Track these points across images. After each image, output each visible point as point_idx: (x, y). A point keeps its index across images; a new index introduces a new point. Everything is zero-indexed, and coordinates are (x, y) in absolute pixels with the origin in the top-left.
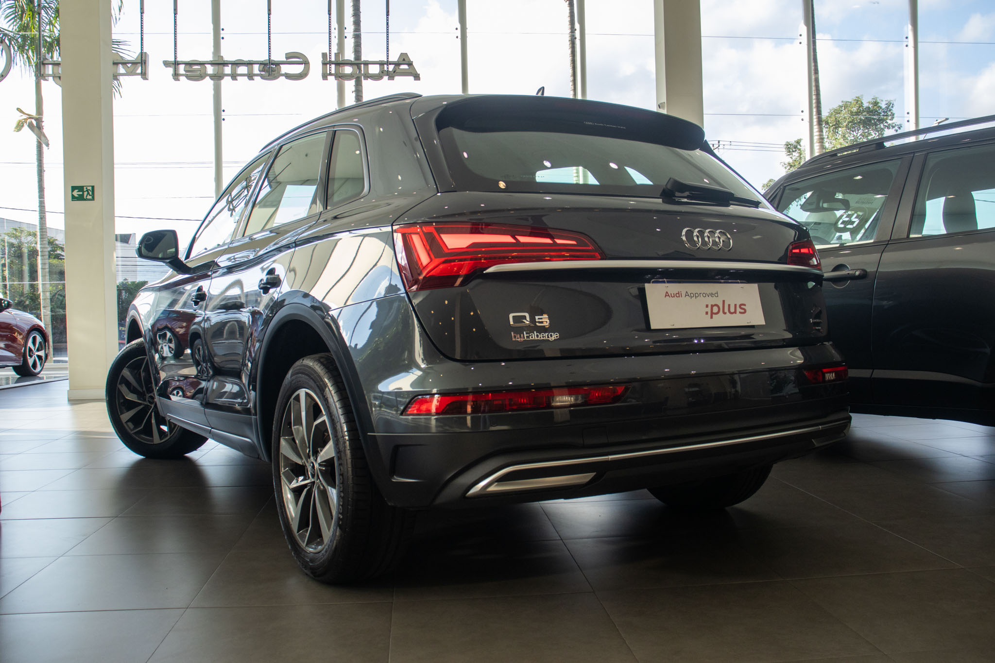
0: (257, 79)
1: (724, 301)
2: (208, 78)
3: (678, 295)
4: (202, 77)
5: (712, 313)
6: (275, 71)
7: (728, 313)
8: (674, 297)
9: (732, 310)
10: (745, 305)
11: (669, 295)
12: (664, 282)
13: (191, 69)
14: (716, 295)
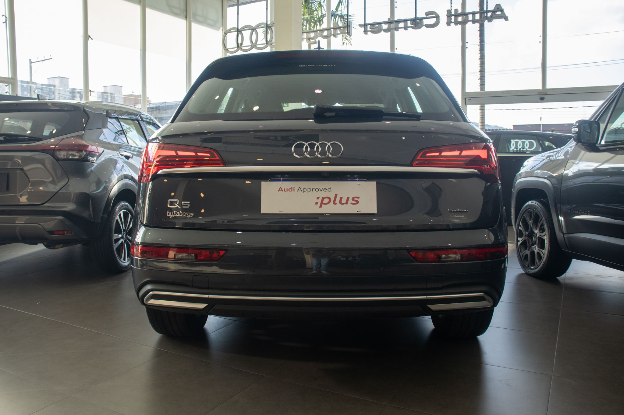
0: (410, 29)
1: (336, 195)
2: (382, 31)
3: (290, 190)
4: (379, 31)
5: (322, 203)
6: (419, 24)
7: (338, 204)
8: (287, 191)
9: (344, 201)
10: (359, 198)
11: (282, 190)
12: (280, 180)
13: (373, 27)
14: (330, 190)
